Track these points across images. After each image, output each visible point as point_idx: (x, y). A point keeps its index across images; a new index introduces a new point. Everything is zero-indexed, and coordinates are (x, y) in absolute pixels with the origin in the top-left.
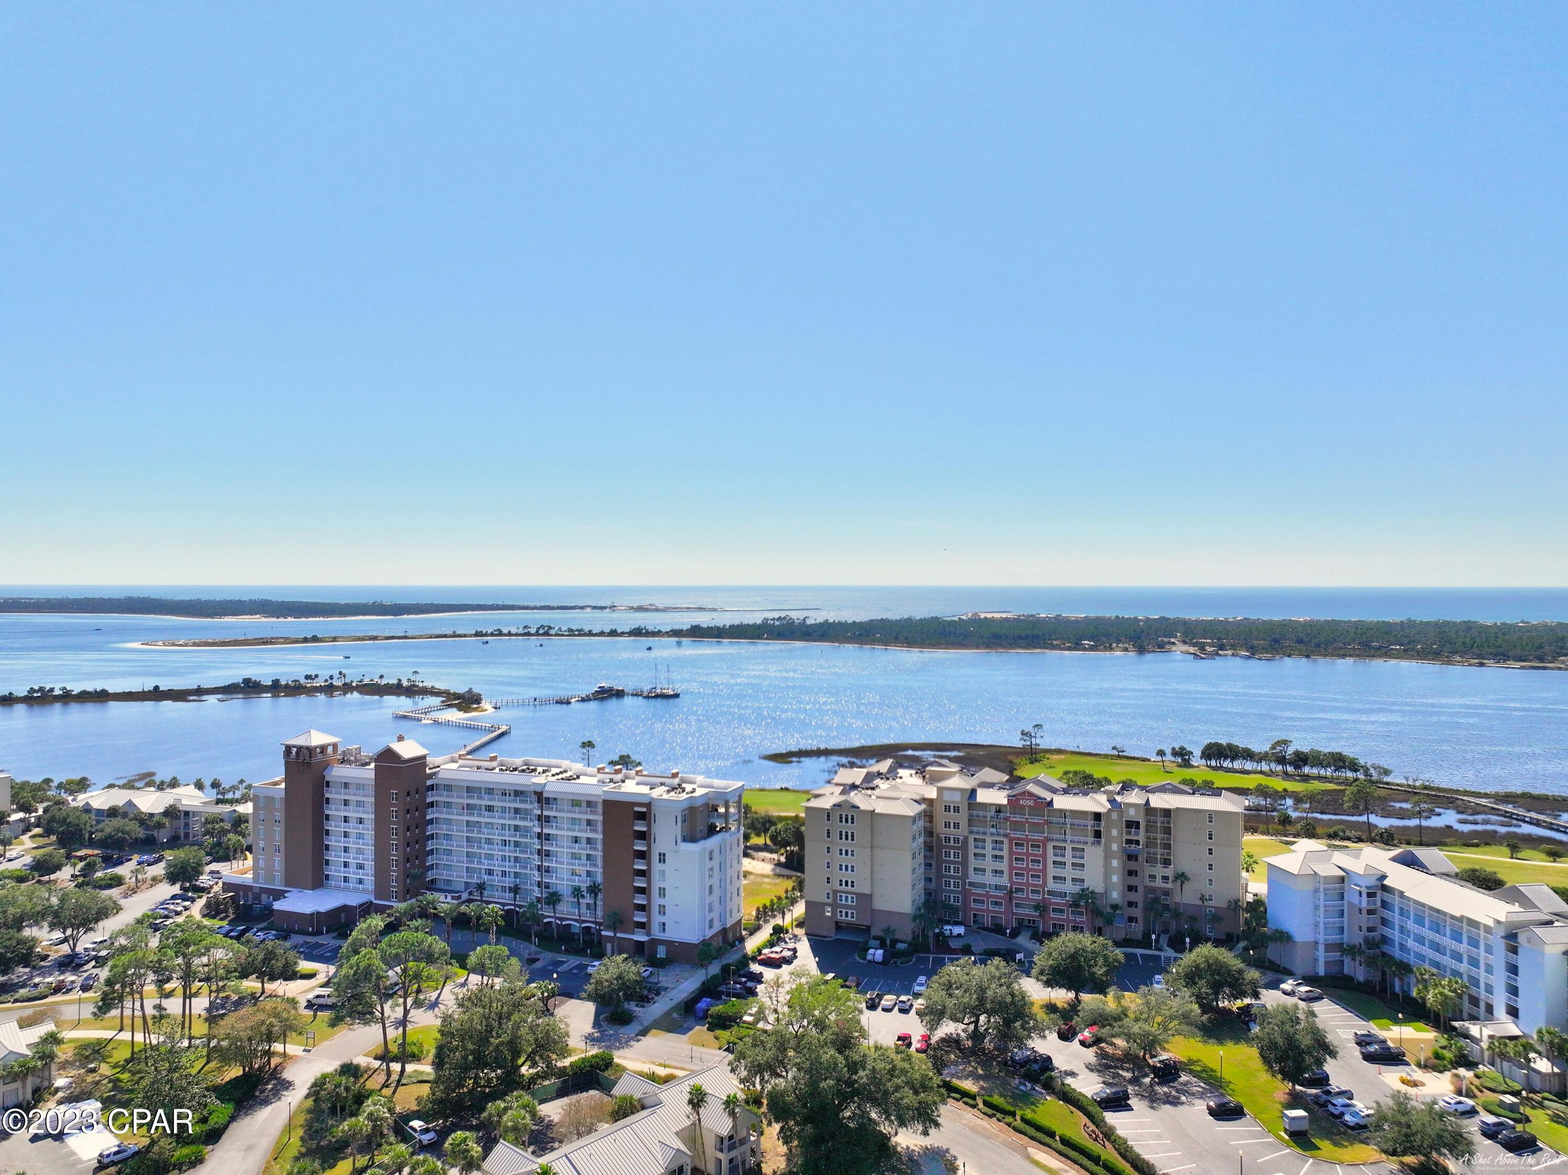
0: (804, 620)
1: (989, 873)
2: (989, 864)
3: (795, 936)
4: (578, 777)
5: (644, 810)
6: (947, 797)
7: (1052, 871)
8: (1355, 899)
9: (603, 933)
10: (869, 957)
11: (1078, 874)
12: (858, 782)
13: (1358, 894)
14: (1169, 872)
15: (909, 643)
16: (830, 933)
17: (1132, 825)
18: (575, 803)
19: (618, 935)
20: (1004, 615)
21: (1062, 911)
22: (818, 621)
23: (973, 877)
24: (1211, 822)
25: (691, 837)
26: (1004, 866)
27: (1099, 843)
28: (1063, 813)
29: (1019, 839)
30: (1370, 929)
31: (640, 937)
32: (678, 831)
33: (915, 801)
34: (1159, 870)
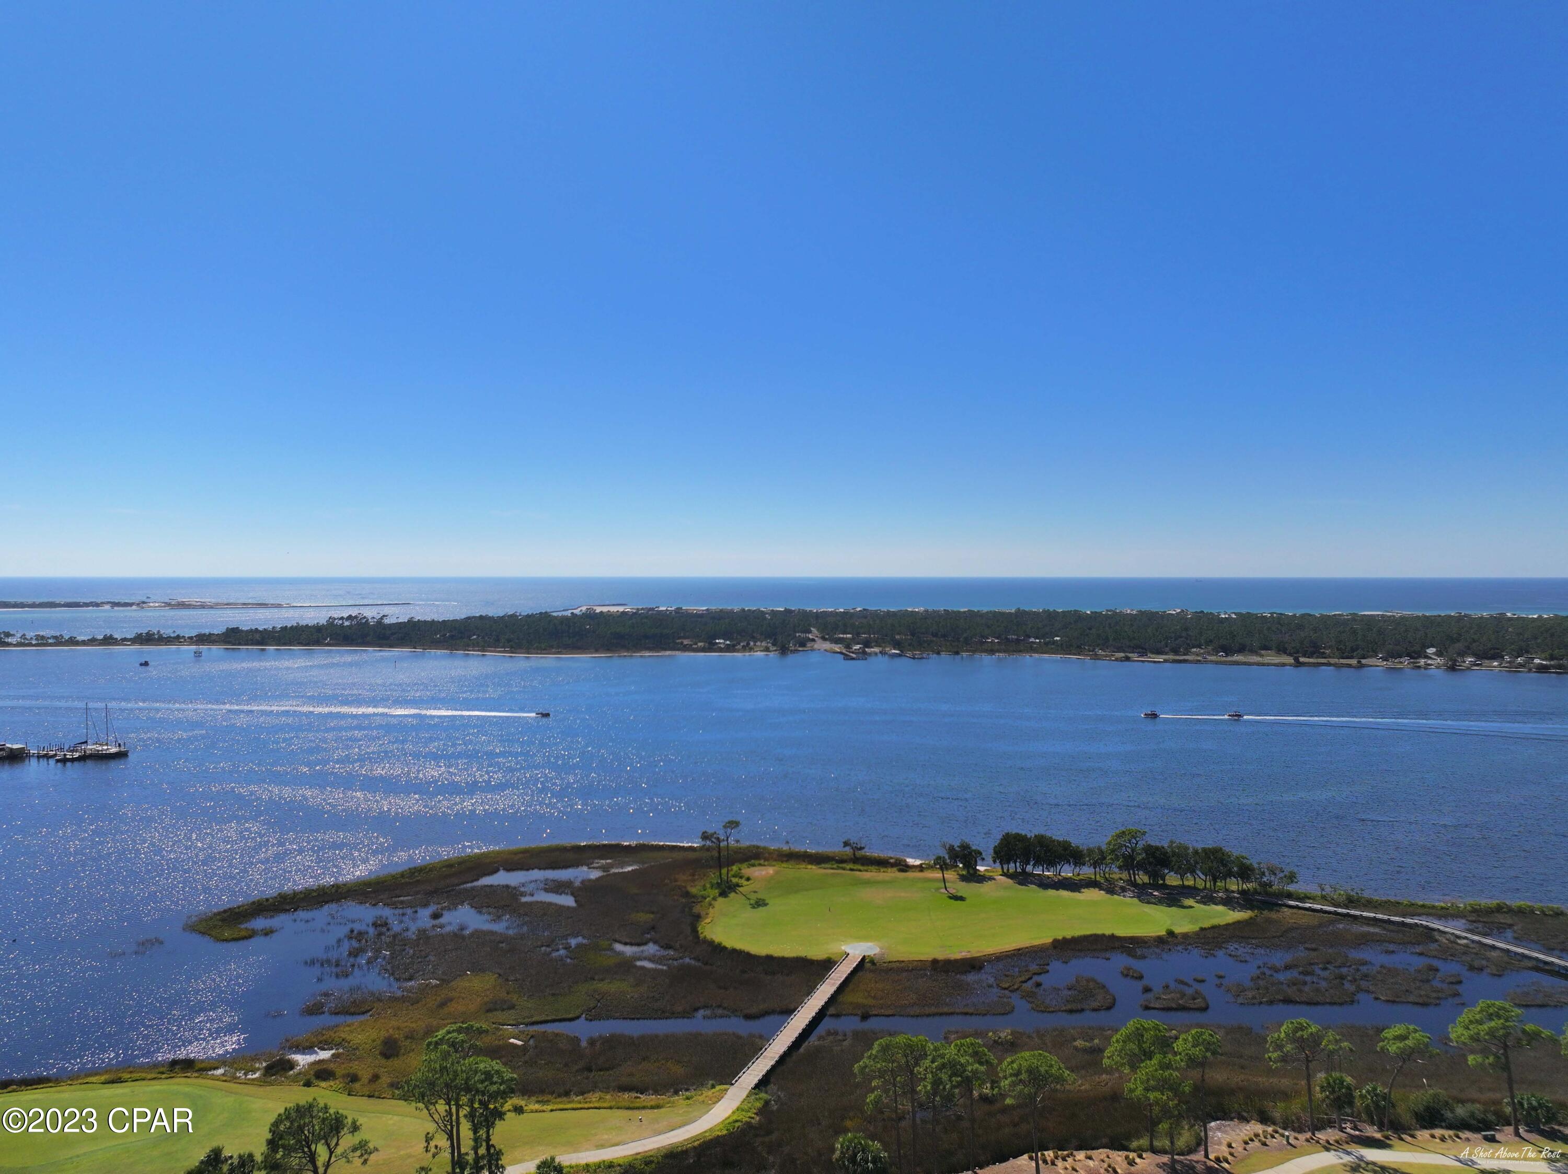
0: (382, 618)
15: (511, 647)
20: (621, 609)
22: (400, 620)
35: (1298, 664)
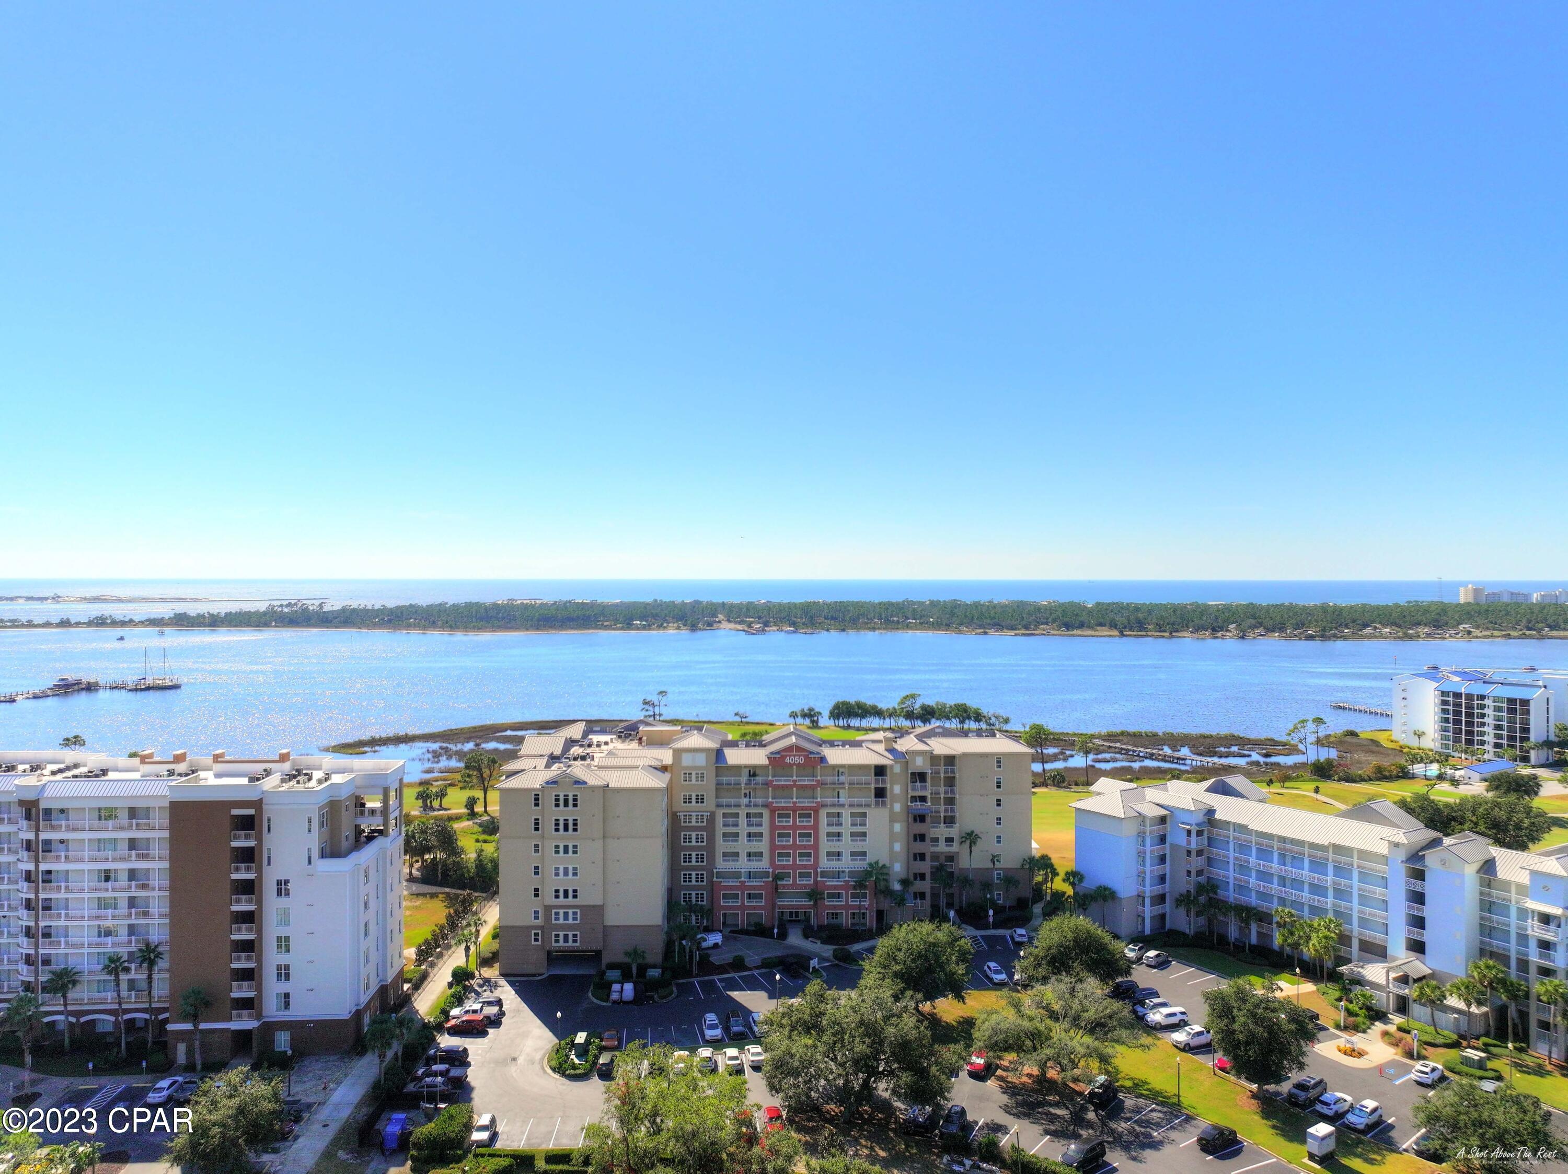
0: (321, 605)
1: (743, 857)
2: (743, 845)
3: (487, 981)
4: (104, 772)
5: (251, 812)
6: (687, 760)
7: (826, 845)
8: (1182, 840)
9: (170, 1027)
10: (615, 996)
11: (859, 846)
12: (558, 752)
13: (1185, 833)
14: (954, 832)
16: (537, 965)
17: (920, 777)
18: (105, 814)
19: (203, 1026)
21: (839, 896)
22: (337, 608)
23: (722, 865)
24: (999, 767)
25: (332, 851)
26: (763, 846)
27: (884, 804)
28: (838, 770)
29: (783, 808)
30: (1200, 873)
31: (243, 1023)
32: (313, 842)
33: (655, 768)
34: (942, 831)
35: (1123, 635)
